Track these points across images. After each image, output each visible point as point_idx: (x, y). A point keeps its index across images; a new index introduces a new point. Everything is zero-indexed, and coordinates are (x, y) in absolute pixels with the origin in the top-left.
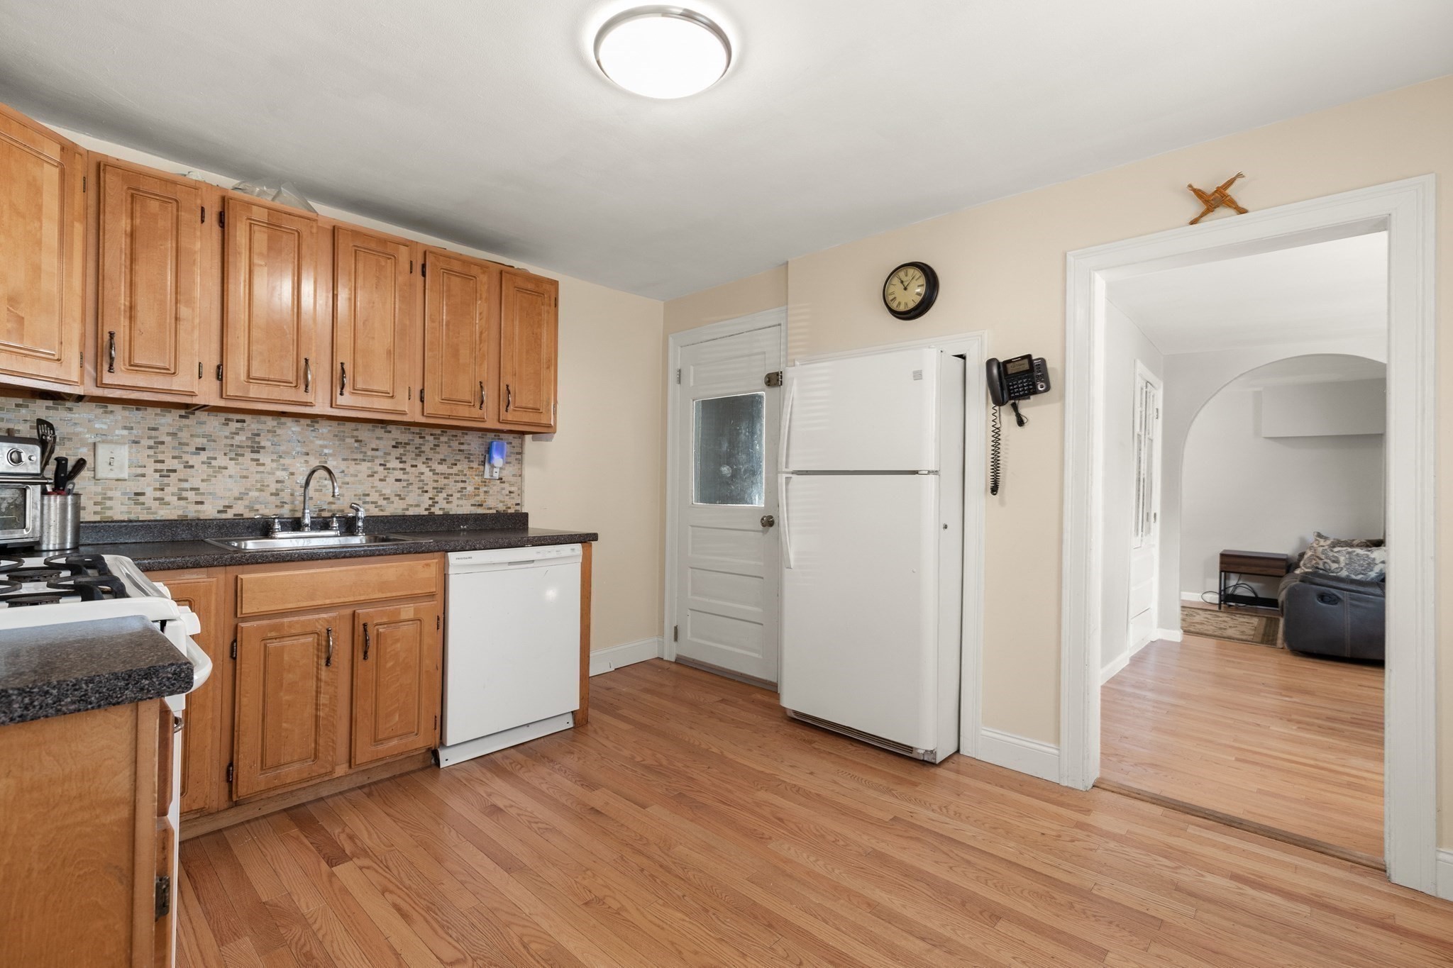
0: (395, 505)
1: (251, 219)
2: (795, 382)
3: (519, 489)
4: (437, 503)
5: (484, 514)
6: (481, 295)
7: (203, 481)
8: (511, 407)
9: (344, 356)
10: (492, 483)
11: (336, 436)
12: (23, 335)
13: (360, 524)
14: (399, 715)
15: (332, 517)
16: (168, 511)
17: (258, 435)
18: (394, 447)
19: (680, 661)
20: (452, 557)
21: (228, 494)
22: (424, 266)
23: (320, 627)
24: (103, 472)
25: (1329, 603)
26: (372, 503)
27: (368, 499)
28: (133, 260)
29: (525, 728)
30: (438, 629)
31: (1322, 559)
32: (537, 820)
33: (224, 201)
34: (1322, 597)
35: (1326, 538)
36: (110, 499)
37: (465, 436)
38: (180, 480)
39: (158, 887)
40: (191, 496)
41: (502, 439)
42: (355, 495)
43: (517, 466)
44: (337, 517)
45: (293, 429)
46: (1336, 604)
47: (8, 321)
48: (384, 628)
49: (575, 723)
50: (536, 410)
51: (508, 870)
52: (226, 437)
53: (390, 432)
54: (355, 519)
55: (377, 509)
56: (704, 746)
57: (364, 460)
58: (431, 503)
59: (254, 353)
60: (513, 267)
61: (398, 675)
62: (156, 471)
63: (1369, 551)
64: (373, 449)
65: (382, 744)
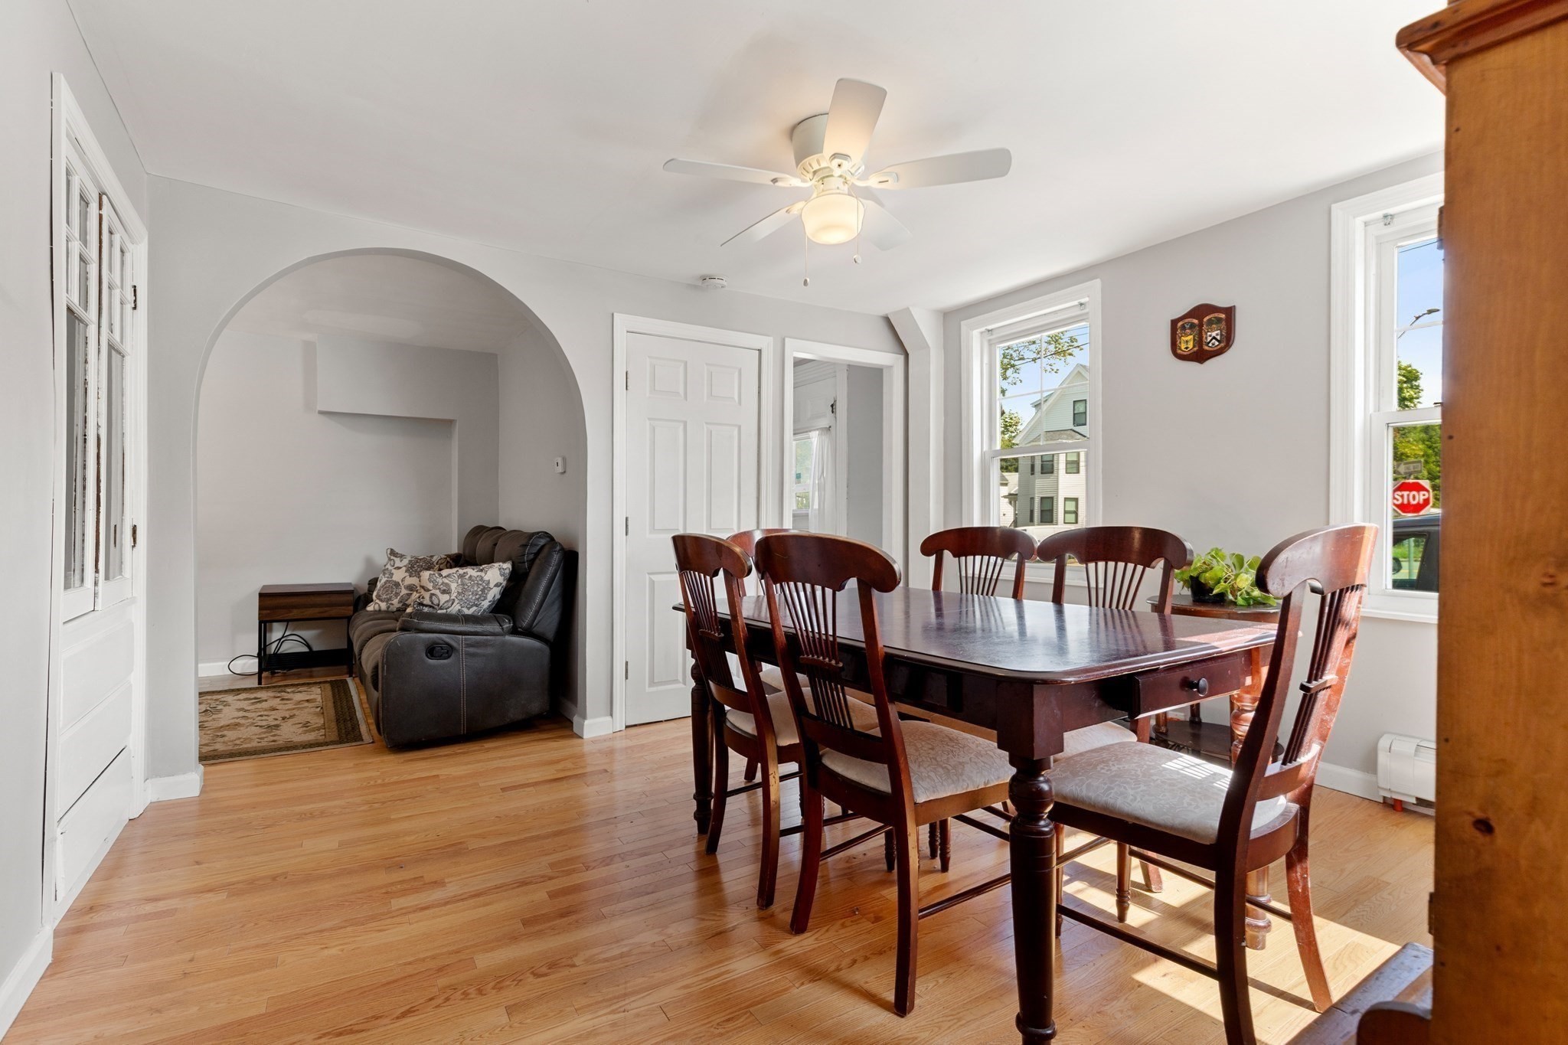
25: (441, 657)
31: (429, 590)
34: (432, 651)
35: (402, 557)
46: (449, 657)
63: (482, 571)
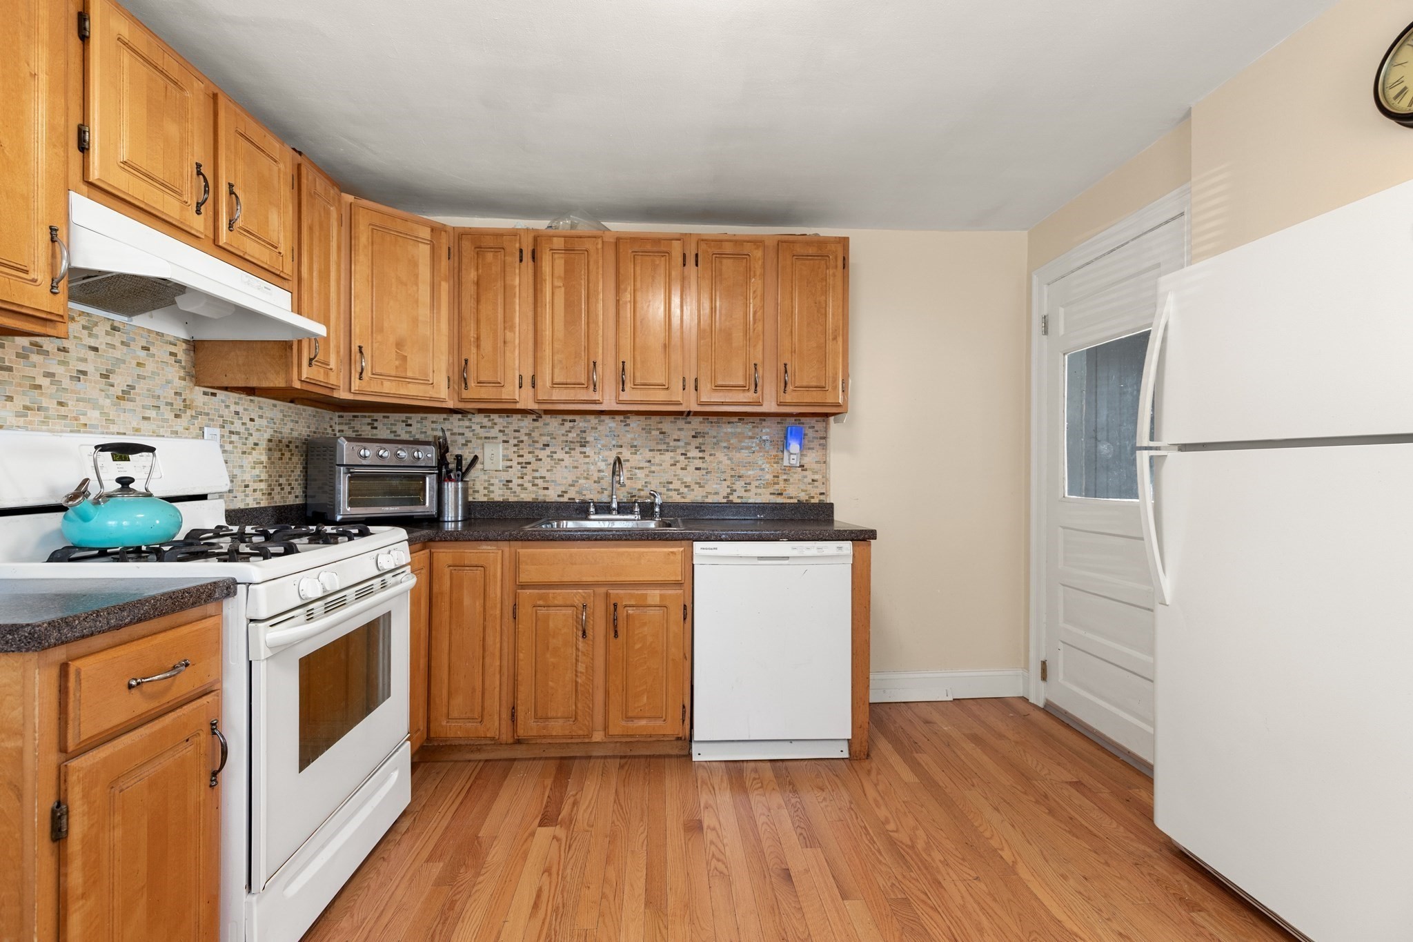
0: (695, 493)
1: (553, 250)
2: (1171, 298)
3: (823, 477)
4: (735, 491)
5: (782, 503)
6: (754, 272)
7: (548, 471)
8: (790, 387)
9: (626, 356)
10: (792, 471)
11: (643, 429)
12: (406, 369)
13: (657, 509)
14: (647, 697)
15: (635, 502)
16: (526, 495)
17: (585, 432)
18: (694, 437)
19: (1049, 710)
20: (698, 546)
21: (564, 481)
22: (697, 255)
23: (577, 601)
24: (488, 465)
26: (675, 490)
27: (671, 486)
28: (478, 301)
29: (788, 744)
30: (685, 619)
32: (721, 857)
33: (536, 239)
36: (493, 485)
37: (763, 422)
38: (533, 470)
39: (53, 812)
40: (539, 482)
41: (803, 424)
42: (660, 483)
43: (820, 453)
44: (638, 503)
45: (610, 425)
47: (396, 360)
48: (633, 610)
49: (850, 754)
50: (822, 388)
51: (648, 903)
52: (563, 435)
53: (690, 423)
54: (653, 504)
55: (679, 496)
56: (995, 843)
57: (668, 451)
58: (729, 491)
59: (556, 362)
60: (806, 235)
61: (645, 658)
62: (519, 463)
64: (675, 440)
65: (632, 721)
